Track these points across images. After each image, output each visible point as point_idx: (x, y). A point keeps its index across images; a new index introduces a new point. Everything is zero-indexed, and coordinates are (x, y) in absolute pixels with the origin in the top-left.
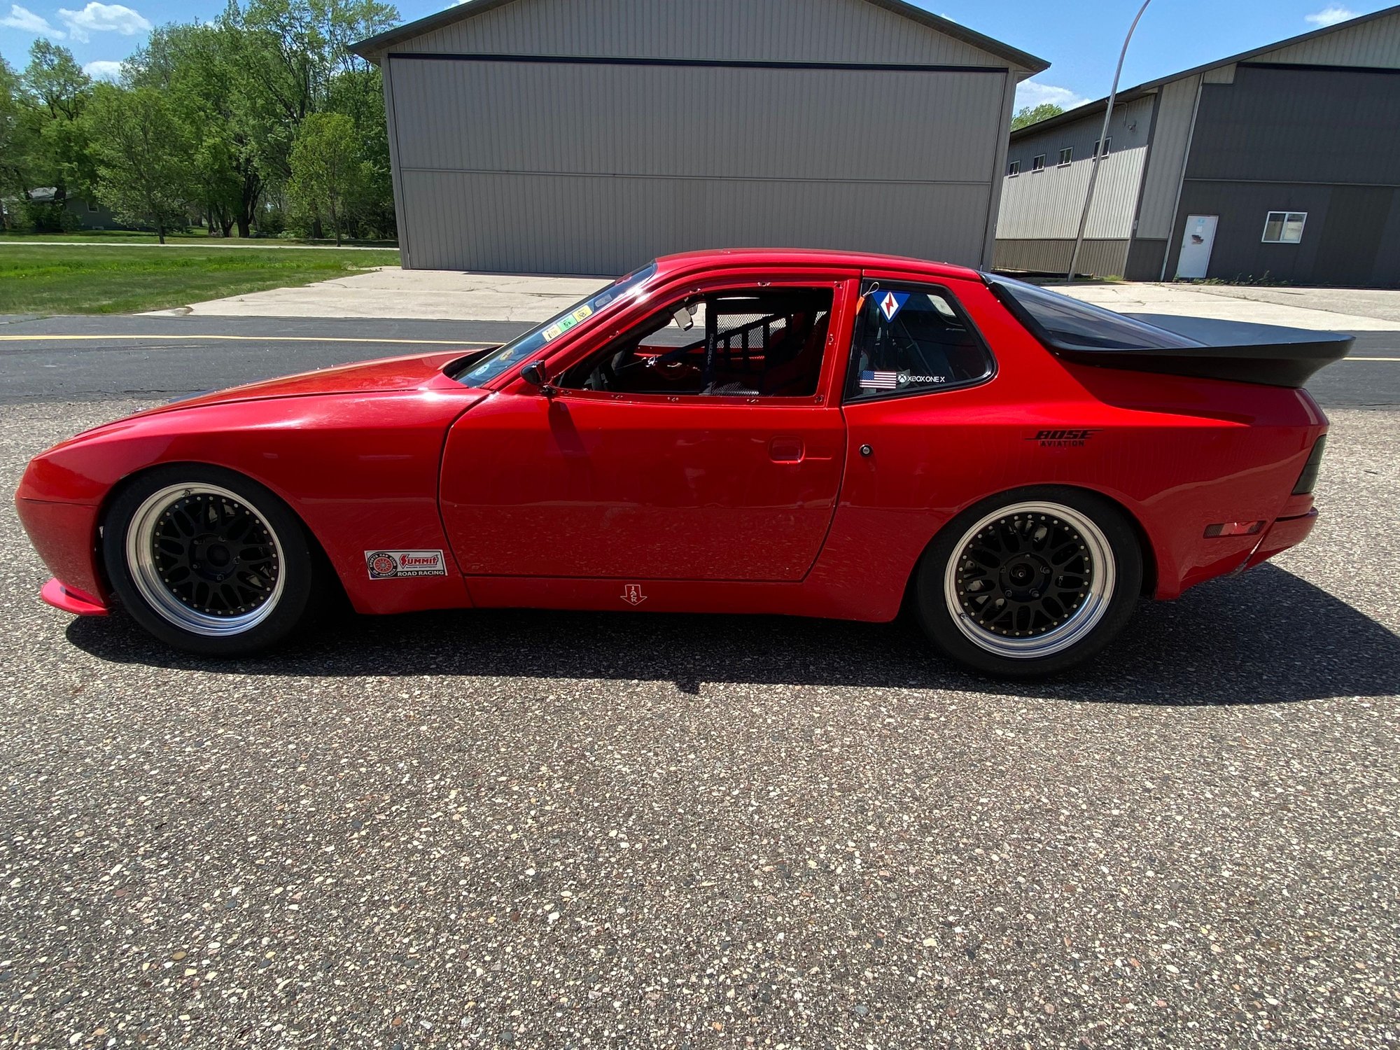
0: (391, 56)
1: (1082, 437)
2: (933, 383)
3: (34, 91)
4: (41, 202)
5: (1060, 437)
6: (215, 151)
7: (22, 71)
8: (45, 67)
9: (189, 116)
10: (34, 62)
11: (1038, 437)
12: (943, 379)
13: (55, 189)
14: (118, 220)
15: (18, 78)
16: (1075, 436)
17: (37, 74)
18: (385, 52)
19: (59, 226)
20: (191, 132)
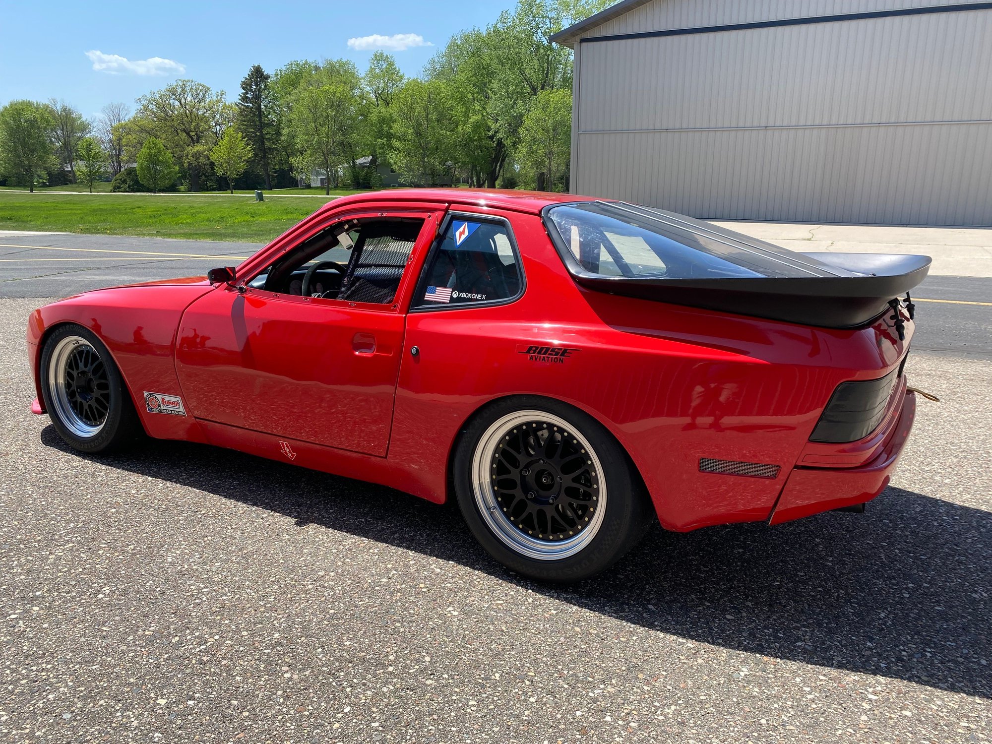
0: (583, 40)
1: (562, 355)
2: (477, 300)
3: (368, 88)
4: (362, 167)
5: (545, 353)
6: (477, 126)
7: (363, 75)
8: (377, 70)
9: (462, 99)
10: (371, 67)
11: (528, 352)
12: (484, 296)
13: (371, 157)
14: (401, 180)
15: (360, 79)
16: (557, 354)
17: (373, 76)
18: (578, 39)
19: (369, 184)
20: (462, 112)
